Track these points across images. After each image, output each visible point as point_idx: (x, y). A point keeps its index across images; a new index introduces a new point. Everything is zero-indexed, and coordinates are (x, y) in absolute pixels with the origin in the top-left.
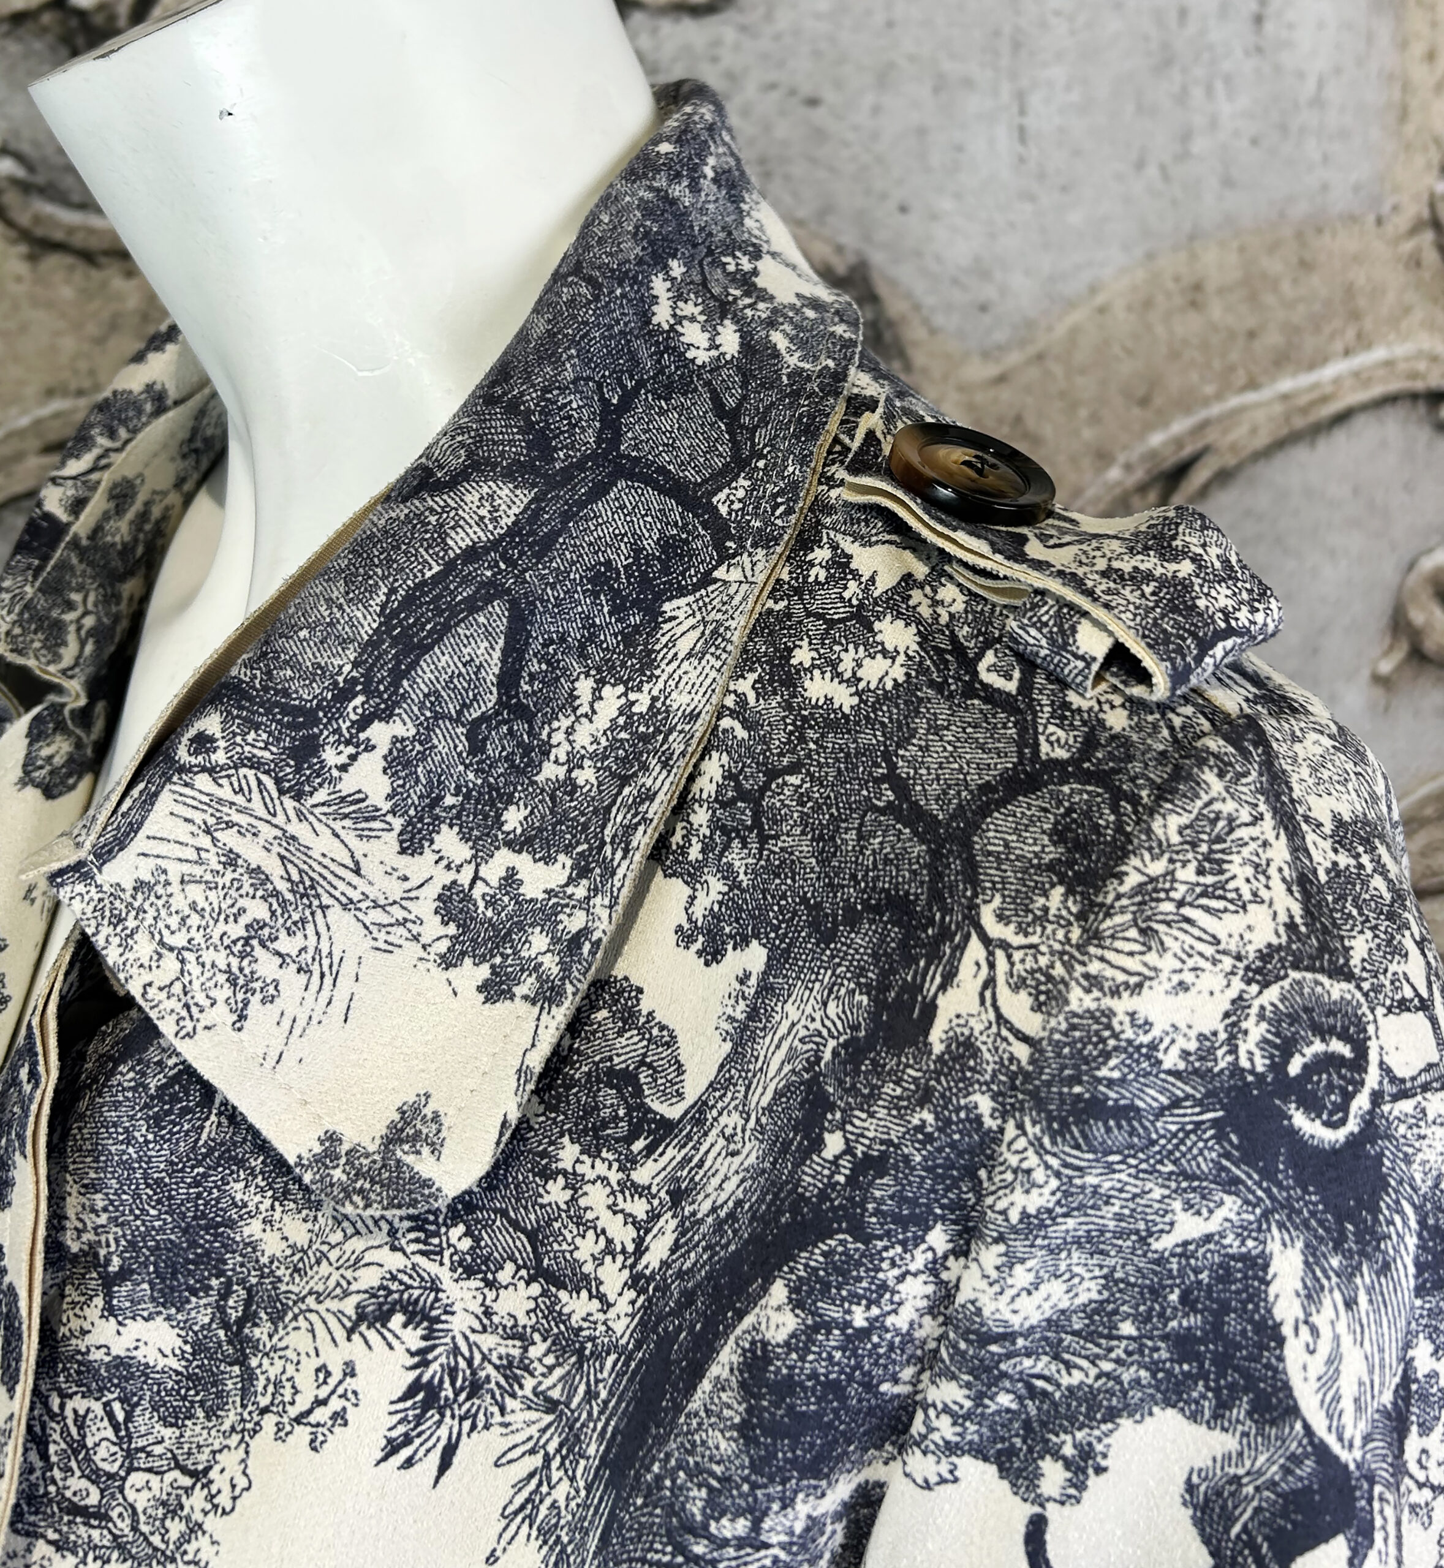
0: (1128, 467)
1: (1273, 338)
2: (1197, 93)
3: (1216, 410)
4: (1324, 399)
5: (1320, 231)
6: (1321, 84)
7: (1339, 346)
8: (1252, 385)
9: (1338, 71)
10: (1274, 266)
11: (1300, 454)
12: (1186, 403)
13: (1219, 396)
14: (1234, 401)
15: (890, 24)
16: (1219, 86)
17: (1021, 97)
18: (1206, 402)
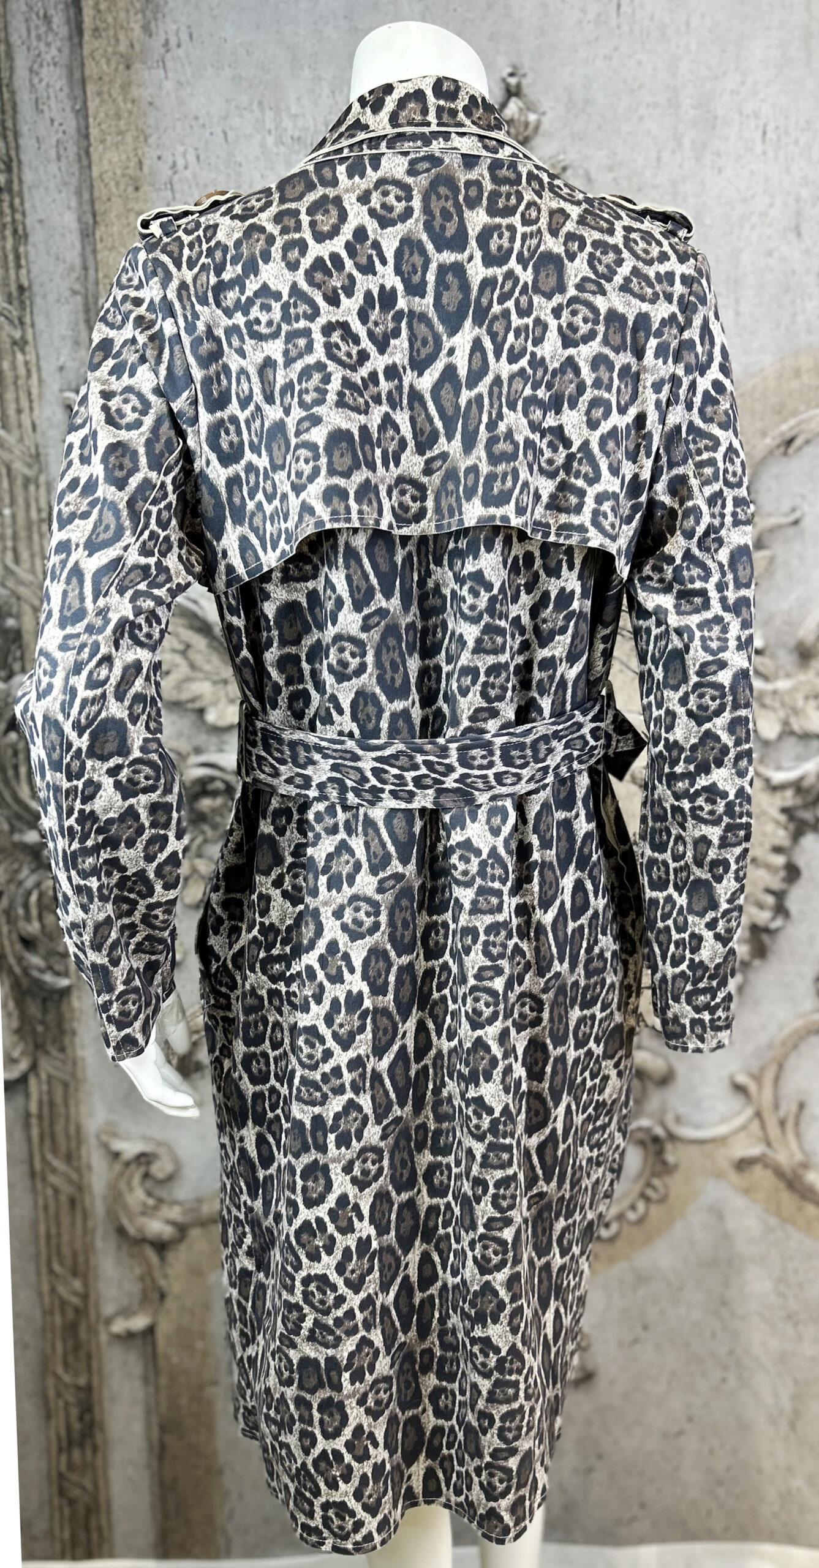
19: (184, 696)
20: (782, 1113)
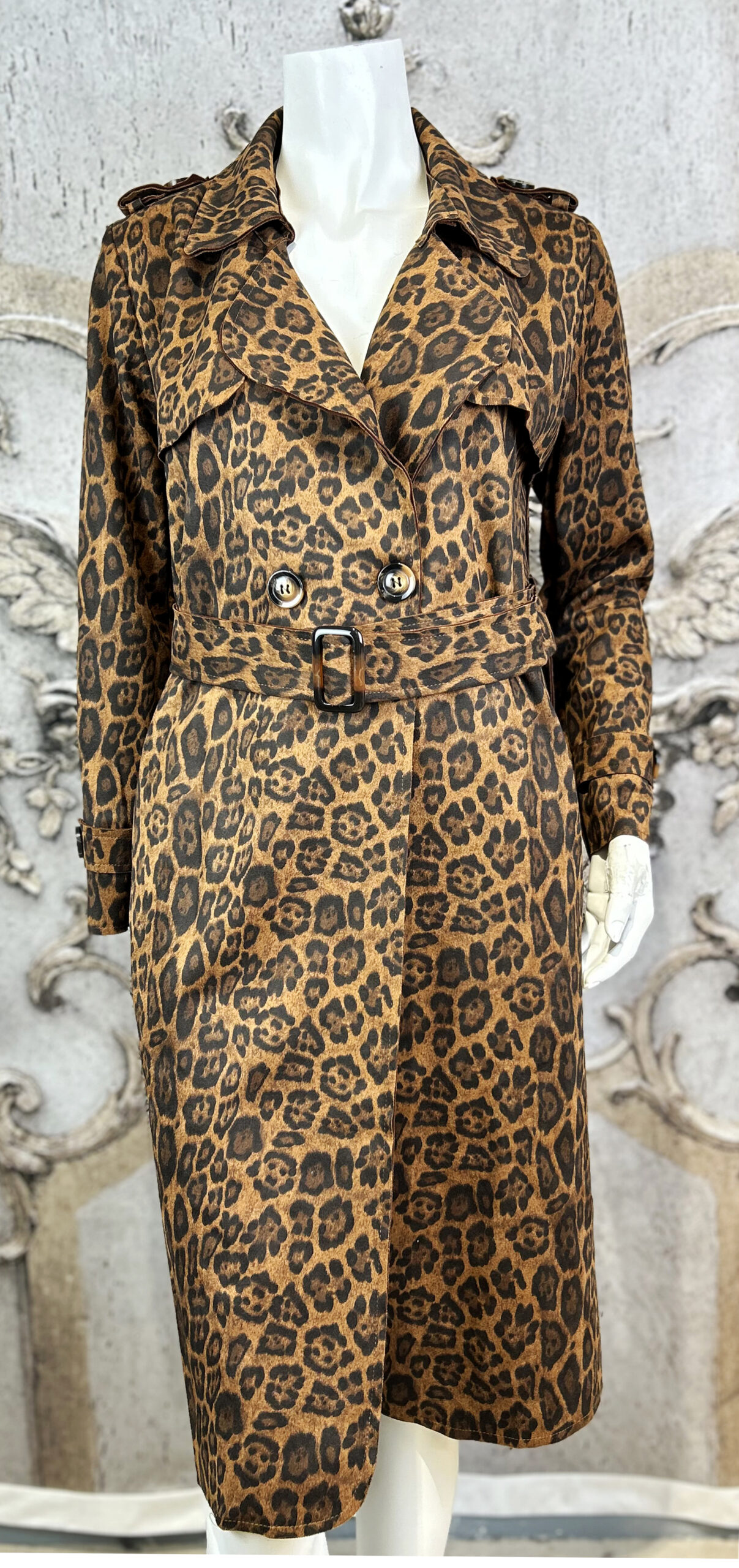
0: (643, 347)
1: (696, 294)
2: (668, 199)
3: (675, 323)
4: (717, 320)
5: (713, 252)
6: (713, 196)
7: (722, 299)
8: (689, 313)
9: (720, 191)
10: (696, 265)
11: (706, 340)
12: (664, 320)
13: (677, 317)
14: (682, 319)
15: (556, 172)
16: (676, 197)
17: (603, 201)
18: (672, 320)
19: (35, 621)
20: (657, 1046)
